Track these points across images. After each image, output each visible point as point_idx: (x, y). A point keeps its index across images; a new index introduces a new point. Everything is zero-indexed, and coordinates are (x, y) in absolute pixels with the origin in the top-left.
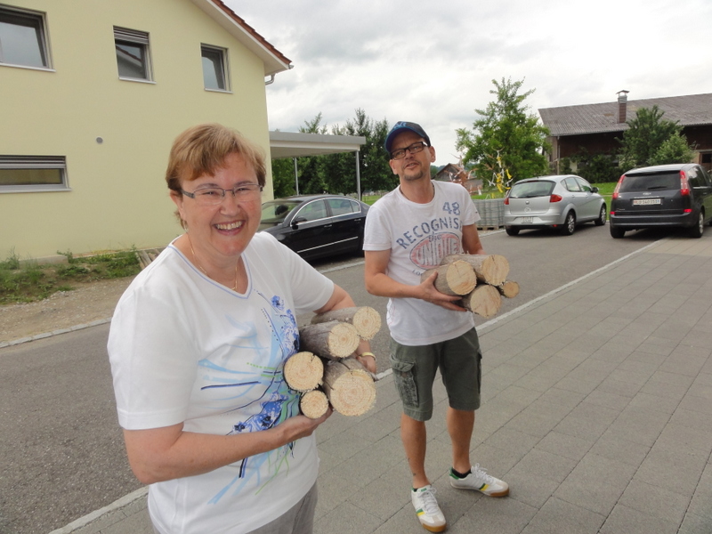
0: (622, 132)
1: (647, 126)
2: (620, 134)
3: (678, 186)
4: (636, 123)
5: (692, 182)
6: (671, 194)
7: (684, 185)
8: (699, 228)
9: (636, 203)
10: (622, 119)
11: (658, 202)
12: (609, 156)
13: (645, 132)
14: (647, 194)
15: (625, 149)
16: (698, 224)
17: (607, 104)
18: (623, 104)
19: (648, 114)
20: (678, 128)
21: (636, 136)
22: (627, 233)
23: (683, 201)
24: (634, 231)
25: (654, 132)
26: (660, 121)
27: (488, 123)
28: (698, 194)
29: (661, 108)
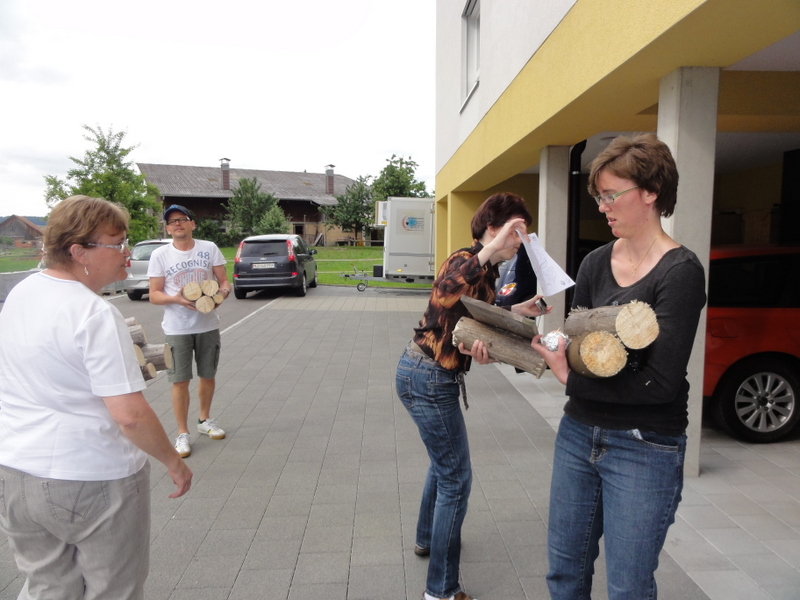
0: (227, 199)
1: (249, 195)
2: (225, 200)
3: (286, 253)
4: (239, 192)
5: (296, 250)
6: (281, 260)
7: (291, 252)
8: (303, 288)
9: (256, 266)
10: (226, 186)
11: (273, 266)
12: (216, 222)
13: (248, 201)
14: (263, 259)
15: (231, 216)
16: (302, 285)
17: (210, 168)
18: (225, 171)
19: (249, 184)
20: (275, 200)
21: (240, 205)
22: (249, 294)
23: (291, 266)
24: (254, 293)
25: (255, 202)
26: (259, 192)
27: (86, 175)
28: (301, 260)
29: (259, 180)
